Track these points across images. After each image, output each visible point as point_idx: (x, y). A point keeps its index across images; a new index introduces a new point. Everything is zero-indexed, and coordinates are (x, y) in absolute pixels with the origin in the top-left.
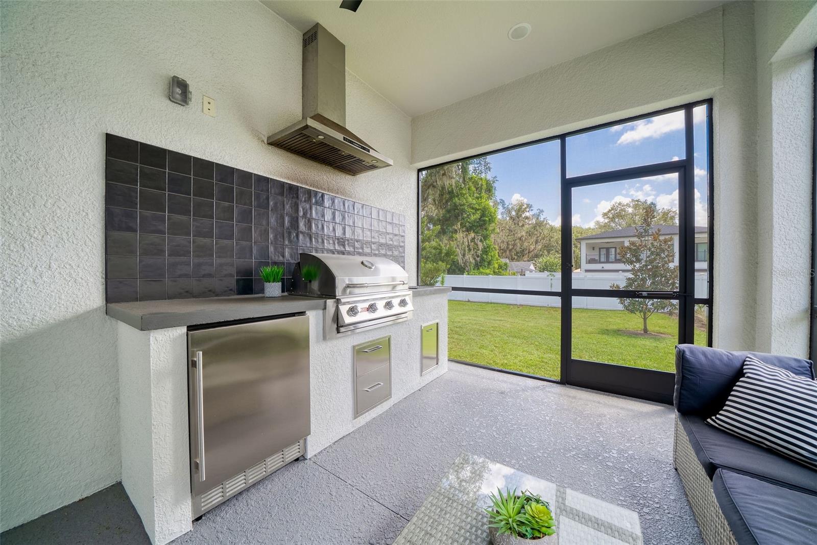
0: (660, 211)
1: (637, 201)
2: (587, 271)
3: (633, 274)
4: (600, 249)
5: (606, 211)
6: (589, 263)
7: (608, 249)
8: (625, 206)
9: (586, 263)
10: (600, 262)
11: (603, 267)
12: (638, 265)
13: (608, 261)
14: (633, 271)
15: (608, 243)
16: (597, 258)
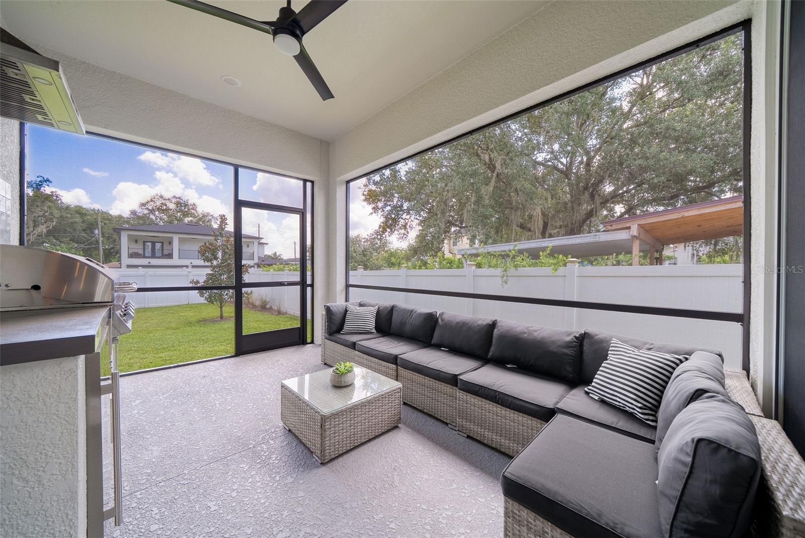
0: (200, 212)
1: (179, 198)
2: (129, 266)
3: (212, 271)
4: (144, 242)
5: (144, 201)
6: (131, 258)
7: (153, 243)
8: (166, 200)
9: (128, 258)
10: (144, 257)
11: (149, 263)
12: (215, 263)
13: (153, 256)
14: (213, 267)
15: (154, 237)
16: (141, 252)
